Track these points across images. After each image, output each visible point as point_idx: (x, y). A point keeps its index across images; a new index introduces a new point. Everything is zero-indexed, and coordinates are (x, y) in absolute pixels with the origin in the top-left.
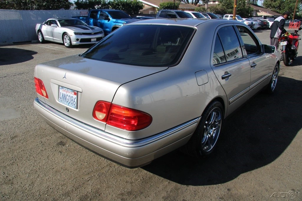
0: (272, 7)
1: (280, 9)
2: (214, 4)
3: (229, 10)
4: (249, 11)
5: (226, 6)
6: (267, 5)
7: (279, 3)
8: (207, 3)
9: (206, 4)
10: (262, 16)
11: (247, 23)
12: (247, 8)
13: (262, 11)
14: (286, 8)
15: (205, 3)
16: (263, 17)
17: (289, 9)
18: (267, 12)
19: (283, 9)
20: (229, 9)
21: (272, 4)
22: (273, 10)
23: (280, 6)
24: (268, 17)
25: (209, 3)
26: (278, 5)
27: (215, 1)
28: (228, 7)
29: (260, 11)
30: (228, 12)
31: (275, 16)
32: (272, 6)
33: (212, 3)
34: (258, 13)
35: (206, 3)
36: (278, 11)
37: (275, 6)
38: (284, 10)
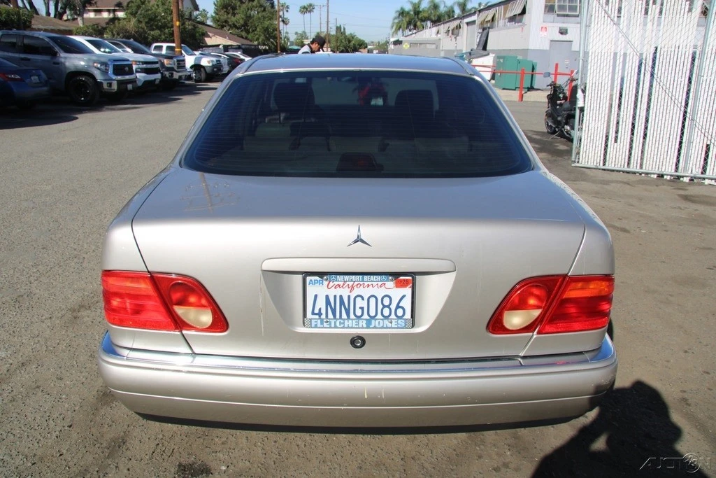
0: (230, 26)
1: (248, 32)
2: (97, 17)
3: (152, 33)
4: (197, 35)
5: (146, 23)
6: (218, 21)
7: (242, 18)
8: (81, 15)
9: (79, 19)
10: (219, 45)
11: (209, 62)
12: (190, 27)
13: (215, 34)
14: (258, 30)
15: (76, 14)
16: (221, 47)
17: (265, 30)
18: (225, 38)
19: (253, 31)
20: (153, 30)
21: (229, 20)
22: (234, 33)
23: (245, 25)
24: (232, 48)
25: (86, 16)
26: (242, 22)
27: (100, 11)
28: (151, 26)
29: (210, 34)
30: (150, 37)
31: (242, 45)
32: (230, 23)
33: (92, 15)
34: (206, 39)
35: (79, 15)
36: (244, 34)
37: (238, 25)
38: (256, 32)
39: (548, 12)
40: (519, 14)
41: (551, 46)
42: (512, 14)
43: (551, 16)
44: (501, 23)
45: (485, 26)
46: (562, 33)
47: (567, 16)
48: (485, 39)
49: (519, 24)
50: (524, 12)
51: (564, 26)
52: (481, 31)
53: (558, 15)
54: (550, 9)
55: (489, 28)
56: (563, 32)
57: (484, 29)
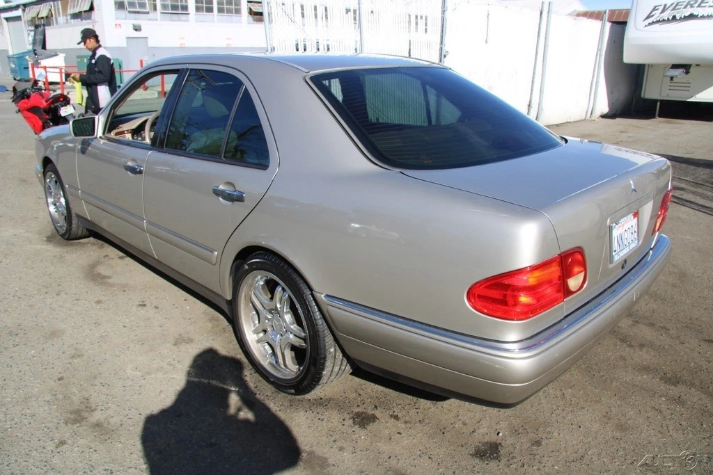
39: (119, 8)
40: (85, 11)
41: (128, 43)
42: (77, 11)
43: (123, 13)
44: (61, 19)
45: (37, 22)
46: (136, 30)
47: (138, 12)
48: (42, 37)
49: (88, 21)
50: (92, 8)
51: (136, 22)
52: (33, 28)
53: (130, 12)
54: (120, 6)
55: (44, 25)
56: (137, 28)
57: (37, 27)
